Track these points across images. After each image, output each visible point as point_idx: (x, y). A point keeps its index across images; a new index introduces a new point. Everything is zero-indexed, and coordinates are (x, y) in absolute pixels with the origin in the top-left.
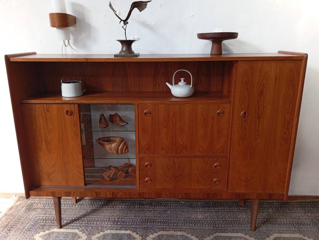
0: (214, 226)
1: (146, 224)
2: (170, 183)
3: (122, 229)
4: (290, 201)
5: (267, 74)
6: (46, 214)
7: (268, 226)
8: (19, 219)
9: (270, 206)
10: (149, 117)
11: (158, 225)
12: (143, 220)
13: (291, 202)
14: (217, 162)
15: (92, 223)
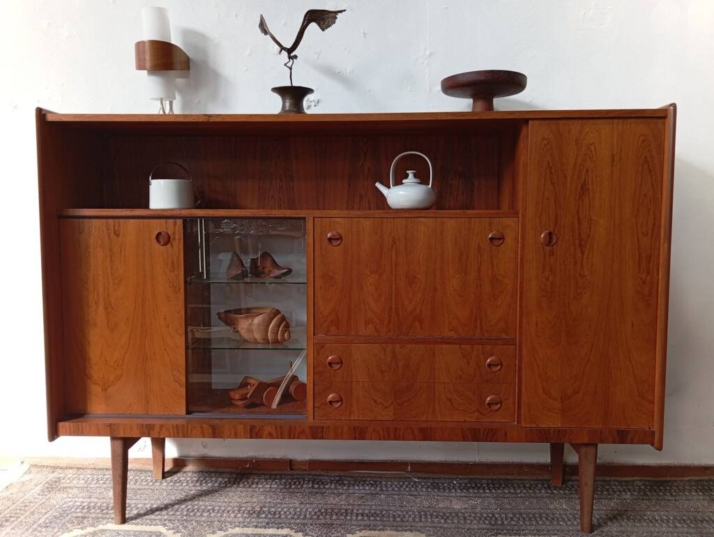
0: (493, 522)
1: (328, 517)
2: (386, 408)
3: (271, 525)
4: (673, 479)
5: (592, 148)
6: (90, 497)
7: (623, 524)
8: (26, 506)
9: (624, 487)
10: (337, 247)
11: (356, 520)
12: (320, 511)
13: (675, 481)
14: (491, 356)
15: (198, 514)
